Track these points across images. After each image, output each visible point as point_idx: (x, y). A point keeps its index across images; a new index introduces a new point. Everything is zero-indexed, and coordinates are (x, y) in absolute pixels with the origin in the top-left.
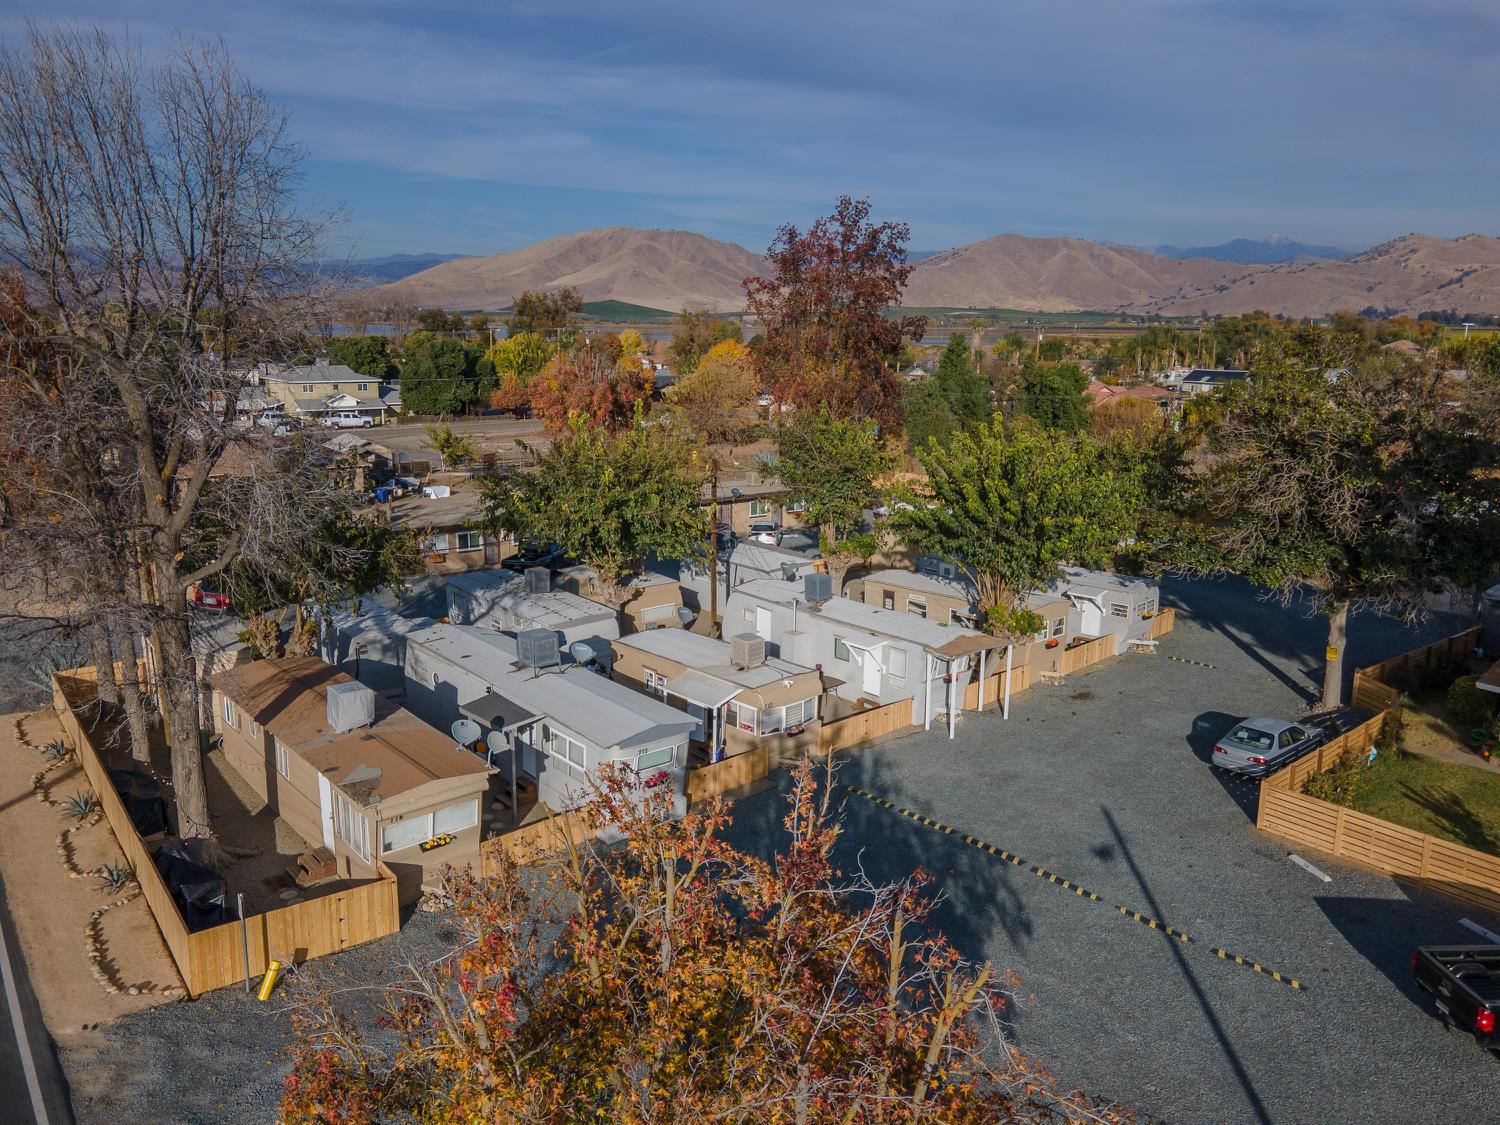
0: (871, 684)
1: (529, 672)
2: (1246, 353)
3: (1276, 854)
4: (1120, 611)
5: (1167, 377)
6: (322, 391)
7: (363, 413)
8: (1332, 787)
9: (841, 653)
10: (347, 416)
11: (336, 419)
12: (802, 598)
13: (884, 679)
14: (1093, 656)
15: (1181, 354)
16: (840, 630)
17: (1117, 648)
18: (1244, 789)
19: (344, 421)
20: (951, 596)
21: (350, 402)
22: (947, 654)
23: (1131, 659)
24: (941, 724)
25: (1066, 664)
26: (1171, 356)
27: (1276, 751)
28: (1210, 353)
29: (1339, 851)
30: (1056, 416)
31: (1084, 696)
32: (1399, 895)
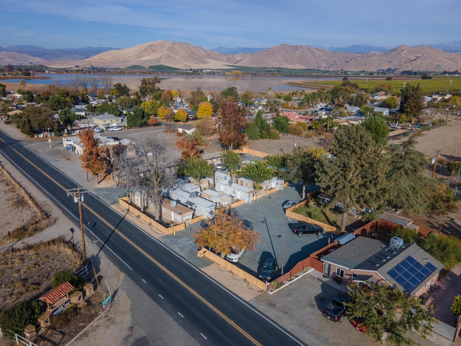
0: (239, 197)
1: (192, 198)
2: (338, 99)
3: (286, 218)
4: (277, 184)
5: (317, 106)
6: (108, 122)
7: (118, 127)
8: (295, 211)
9: (234, 193)
10: (115, 128)
11: (112, 129)
12: (228, 184)
13: (241, 196)
14: (273, 191)
15: (322, 100)
16: (234, 189)
17: (277, 190)
18: (285, 210)
19: (114, 130)
20: (250, 183)
21: (115, 124)
22: (250, 193)
23: (279, 191)
24: (248, 203)
25: (268, 193)
26: (319, 100)
27: (291, 206)
28: (329, 99)
29: (294, 218)
30: (282, 128)
31: (270, 198)
32: (297, 223)
